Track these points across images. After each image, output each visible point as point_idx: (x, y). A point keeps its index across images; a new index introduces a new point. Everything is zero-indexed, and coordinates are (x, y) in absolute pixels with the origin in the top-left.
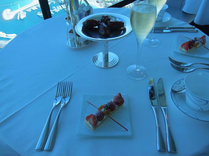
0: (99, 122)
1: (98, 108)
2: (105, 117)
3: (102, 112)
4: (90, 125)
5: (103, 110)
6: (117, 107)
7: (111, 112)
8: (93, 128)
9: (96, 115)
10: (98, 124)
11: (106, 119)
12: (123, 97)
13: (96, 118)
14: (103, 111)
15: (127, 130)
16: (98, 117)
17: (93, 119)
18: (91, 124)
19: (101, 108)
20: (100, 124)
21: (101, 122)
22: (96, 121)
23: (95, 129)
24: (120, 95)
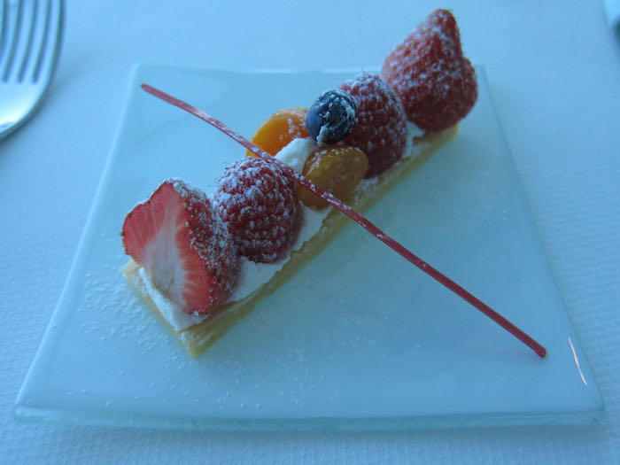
0: (256, 275)
1: (250, 138)
2: (314, 222)
3: (287, 173)
4: (158, 299)
5: (292, 153)
6: (416, 140)
7: (366, 185)
8: (193, 328)
9: (225, 197)
10: (243, 293)
11: (319, 243)
12: (468, 51)
13: (221, 226)
14: (295, 163)
15: (541, 352)
16: (239, 221)
17: (183, 237)
18: (167, 294)
19: (275, 136)
20: (266, 291)
21: (278, 267)
22: (213, 263)
23: (208, 344)
24: (448, 23)
